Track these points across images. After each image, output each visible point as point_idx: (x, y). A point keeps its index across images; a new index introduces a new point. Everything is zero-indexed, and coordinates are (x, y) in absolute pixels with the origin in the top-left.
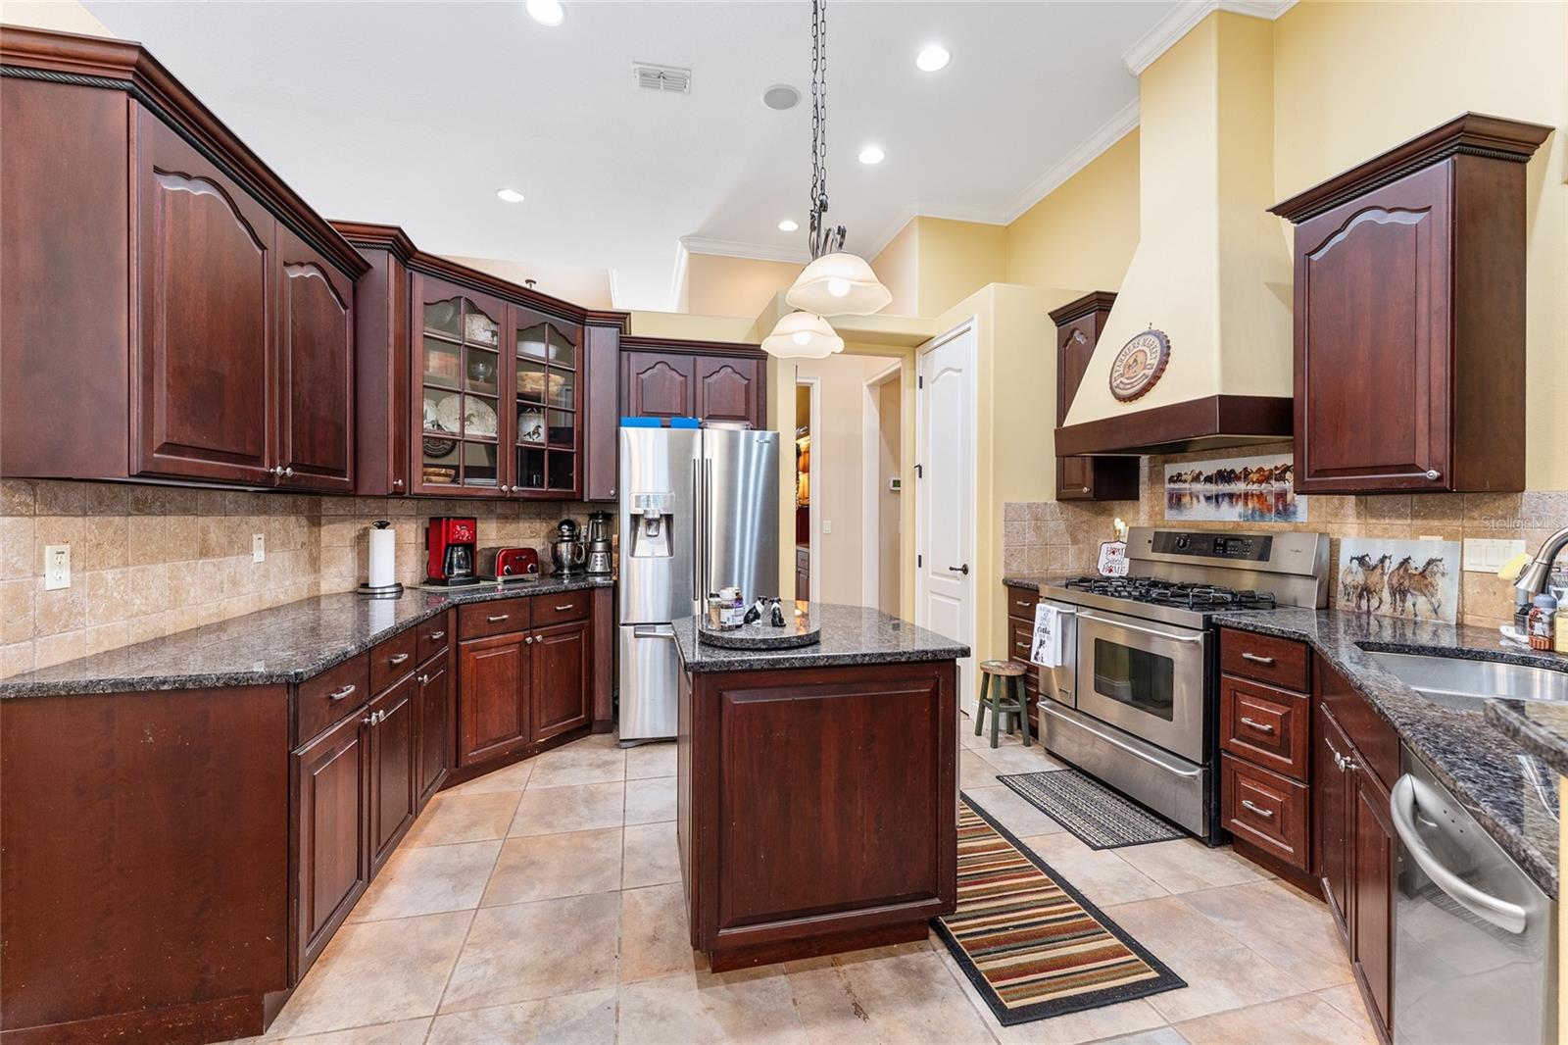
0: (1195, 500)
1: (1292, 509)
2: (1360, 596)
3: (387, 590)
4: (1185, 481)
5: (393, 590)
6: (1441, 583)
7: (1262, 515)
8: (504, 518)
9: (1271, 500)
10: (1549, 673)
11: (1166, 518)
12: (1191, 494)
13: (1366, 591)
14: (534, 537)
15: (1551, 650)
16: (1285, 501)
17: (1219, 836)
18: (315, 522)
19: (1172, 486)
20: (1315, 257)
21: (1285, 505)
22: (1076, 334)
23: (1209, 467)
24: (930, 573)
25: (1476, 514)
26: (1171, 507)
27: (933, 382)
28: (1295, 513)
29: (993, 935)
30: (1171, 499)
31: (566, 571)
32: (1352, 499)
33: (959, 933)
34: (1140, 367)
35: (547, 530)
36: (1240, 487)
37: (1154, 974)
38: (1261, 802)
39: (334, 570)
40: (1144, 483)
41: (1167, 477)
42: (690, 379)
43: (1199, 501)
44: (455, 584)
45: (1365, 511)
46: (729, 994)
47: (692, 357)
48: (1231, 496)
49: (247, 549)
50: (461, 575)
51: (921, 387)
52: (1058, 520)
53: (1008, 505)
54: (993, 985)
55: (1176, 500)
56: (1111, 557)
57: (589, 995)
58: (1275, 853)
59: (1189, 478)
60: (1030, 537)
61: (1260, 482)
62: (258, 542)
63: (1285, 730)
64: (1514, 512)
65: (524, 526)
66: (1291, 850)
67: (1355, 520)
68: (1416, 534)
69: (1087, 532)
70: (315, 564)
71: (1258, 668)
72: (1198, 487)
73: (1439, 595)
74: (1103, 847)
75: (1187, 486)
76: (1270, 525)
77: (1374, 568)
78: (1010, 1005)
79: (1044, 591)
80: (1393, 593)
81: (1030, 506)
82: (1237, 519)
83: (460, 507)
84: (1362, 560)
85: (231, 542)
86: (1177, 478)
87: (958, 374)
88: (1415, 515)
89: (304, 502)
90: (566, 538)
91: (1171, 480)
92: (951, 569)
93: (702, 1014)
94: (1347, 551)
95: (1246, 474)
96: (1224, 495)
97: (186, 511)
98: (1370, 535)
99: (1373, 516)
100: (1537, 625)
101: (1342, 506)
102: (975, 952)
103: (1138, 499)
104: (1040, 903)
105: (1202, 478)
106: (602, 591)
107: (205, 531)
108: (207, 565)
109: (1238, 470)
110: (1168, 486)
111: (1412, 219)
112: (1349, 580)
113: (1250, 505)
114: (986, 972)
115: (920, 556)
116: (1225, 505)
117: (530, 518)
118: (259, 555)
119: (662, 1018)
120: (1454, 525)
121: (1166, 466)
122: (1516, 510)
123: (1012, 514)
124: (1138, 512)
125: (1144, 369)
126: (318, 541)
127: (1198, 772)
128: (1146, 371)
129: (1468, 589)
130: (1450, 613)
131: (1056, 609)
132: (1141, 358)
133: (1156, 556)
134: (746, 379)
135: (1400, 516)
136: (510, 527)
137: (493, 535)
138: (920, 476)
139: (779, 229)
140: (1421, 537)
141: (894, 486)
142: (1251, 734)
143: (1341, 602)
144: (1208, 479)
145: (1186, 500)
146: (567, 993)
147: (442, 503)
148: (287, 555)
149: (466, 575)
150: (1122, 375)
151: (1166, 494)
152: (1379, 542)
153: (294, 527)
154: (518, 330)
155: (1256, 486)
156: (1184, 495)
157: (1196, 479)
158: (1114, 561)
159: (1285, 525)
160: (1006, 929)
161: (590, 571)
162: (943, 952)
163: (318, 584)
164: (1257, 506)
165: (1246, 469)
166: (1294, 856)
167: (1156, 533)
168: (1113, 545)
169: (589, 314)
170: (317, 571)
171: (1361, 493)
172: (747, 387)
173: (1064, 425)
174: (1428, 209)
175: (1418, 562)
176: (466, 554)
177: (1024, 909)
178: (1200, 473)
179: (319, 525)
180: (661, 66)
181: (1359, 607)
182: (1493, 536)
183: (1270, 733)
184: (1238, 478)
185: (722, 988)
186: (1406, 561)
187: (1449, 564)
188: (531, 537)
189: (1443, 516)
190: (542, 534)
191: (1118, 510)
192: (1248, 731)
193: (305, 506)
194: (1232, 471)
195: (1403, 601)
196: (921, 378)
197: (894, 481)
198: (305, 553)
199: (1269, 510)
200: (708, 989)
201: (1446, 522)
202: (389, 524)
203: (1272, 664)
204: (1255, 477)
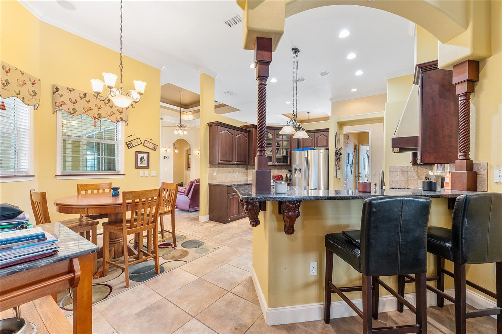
8: (279, 169)
18: (247, 169)
31: (289, 180)
39: (250, 177)
42: (314, 138)
47: (314, 133)
49: (236, 173)
52: (413, 171)
53: (391, 167)
60: (400, 176)
62: (237, 172)
65: (283, 171)
70: (247, 176)
81: (400, 167)
85: (234, 172)
89: (245, 166)
90: (289, 173)
97: (228, 167)
107: (230, 170)
108: (230, 174)
118: (237, 173)
126: (248, 172)
134: (327, 137)
136: (280, 171)
137: (276, 172)
148: (242, 174)
153: (244, 170)
163: (248, 179)
170: (247, 177)
172: (327, 139)
179: (248, 170)
193: (245, 167)
198: (245, 174)
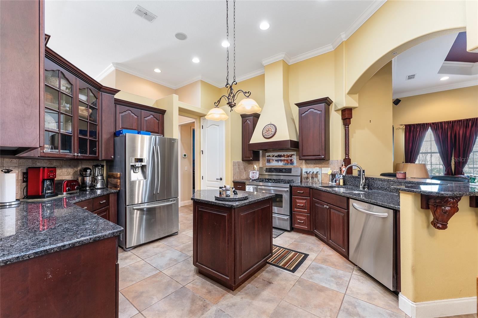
0: (273, 161)
1: (293, 163)
2: (306, 179)
3: (13, 203)
4: (271, 157)
5: (16, 203)
6: (319, 175)
7: (287, 164)
9: (289, 161)
10: (342, 188)
11: (266, 165)
12: (272, 160)
13: (307, 178)
14: (68, 175)
15: (339, 185)
16: (292, 161)
17: (292, 229)
19: (268, 158)
20: (303, 115)
21: (292, 162)
22: (248, 121)
23: (276, 154)
24: (207, 180)
25: (323, 164)
26: (267, 162)
27: (207, 128)
28: (294, 164)
29: (276, 259)
30: (267, 161)
31: (88, 188)
32: (304, 161)
33: (270, 261)
34: (270, 132)
35: (73, 172)
36: (283, 158)
37: (303, 255)
38: (301, 220)
40: (261, 158)
41: (266, 156)
42: (139, 117)
43: (274, 161)
44: (48, 197)
45: (306, 163)
46: (242, 293)
47: (140, 110)
48: (281, 160)
50: (49, 193)
51: (203, 128)
52: (242, 165)
53: (233, 162)
54: (285, 267)
55: (269, 161)
56: (253, 174)
57: (209, 312)
58: (304, 229)
59: (272, 156)
60: (237, 170)
61: (287, 157)
63: (305, 205)
64: (328, 164)
65: (65, 171)
66: (307, 227)
67: (305, 165)
68: (314, 167)
69: (247, 168)
71: (300, 194)
72: (273, 158)
73: (319, 178)
74: (276, 237)
75: (271, 158)
76: (289, 166)
77: (308, 174)
78: (291, 269)
79: (247, 182)
80: (312, 178)
81: (238, 162)
82: (282, 165)
83: (38, 162)
84: (306, 172)
86: (269, 156)
87: (218, 127)
88: (314, 164)
90: (88, 175)
91: (267, 156)
92: (217, 179)
93: (242, 300)
94: (304, 171)
95: (284, 156)
96: (279, 160)
98: (307, 168)
99: (308, 164)
100: (337, 181)
101: (302, 162)
102: (277, 263)
103: (259, 161)
104: (277, 251)
105: (275, 156)
106: (113, 194)
109: (282, 155)
110: (267, 158)
111: (319, 112)
112: (304, 176)
113: (285, 162)
114: (282, 265)
115: (203, 176)
116: (280, 162)
117: (67, 167)
119: (234, 306)
120: (320, 165)
121: (266, 153)
122: (329, 163)
123: (234, 164)
124: (259, 164)
125: (271, 132)
127: (288, 217)
128: (272, 133)
129: (322, 177)
130: (320, 180)
131: (252, 187)
132: (270, 129)
133: (267, 173)
134: (158, 120)
135: (312, 164)
138: (203, 154)
139: (154, 71)
140: (316, 168)
141: (184, 156)
142: (299, 207)
143: (303, 180)
144: (276, 157)
145: (271, 161)
146: (203, 314)
147: (30, 160)
149: (51, 193)
150: (266, 133)
151: (266, 160)
152: (309, 169)
154: (79, 89)
155: (286, 158)
156: (271, 160)
157: (273, 156)
158: (254, 175)
159: (292, 166)
160: (277, 257)
161: (97, 187)
162: (271, 266)
164: (286, 162)
165: (284, 155)
166: (308, 228)
167: (266, 168)
168: (253, 171)
169: (103, 87)
171: (306, 160)
172: (159, 122)
173: (250, 143)
174: (321, 111)
175: (315, 172)
176: (51, 183)
177: (276, 253)
178: (274, 155)
180: (147, 11)
181: (306, 181)
182: (326, 167)
183: (303, 206)
184: (282, 156)
185: (239, 293)
186: (313, 172)
187: (320, 172)
188: (67, 175)
189: (319, 164)
190: (71, 174)
191: (254, 163)
192: (298, 206)
194: (281, 155)
195: (313, 179)
196: (202, 126)
197: (184, 155)
199: (289, 163)
200: (237, 295)
201: (319, 165)
202: (12, 171)
203: (303, 193)
204: (286, 156)
